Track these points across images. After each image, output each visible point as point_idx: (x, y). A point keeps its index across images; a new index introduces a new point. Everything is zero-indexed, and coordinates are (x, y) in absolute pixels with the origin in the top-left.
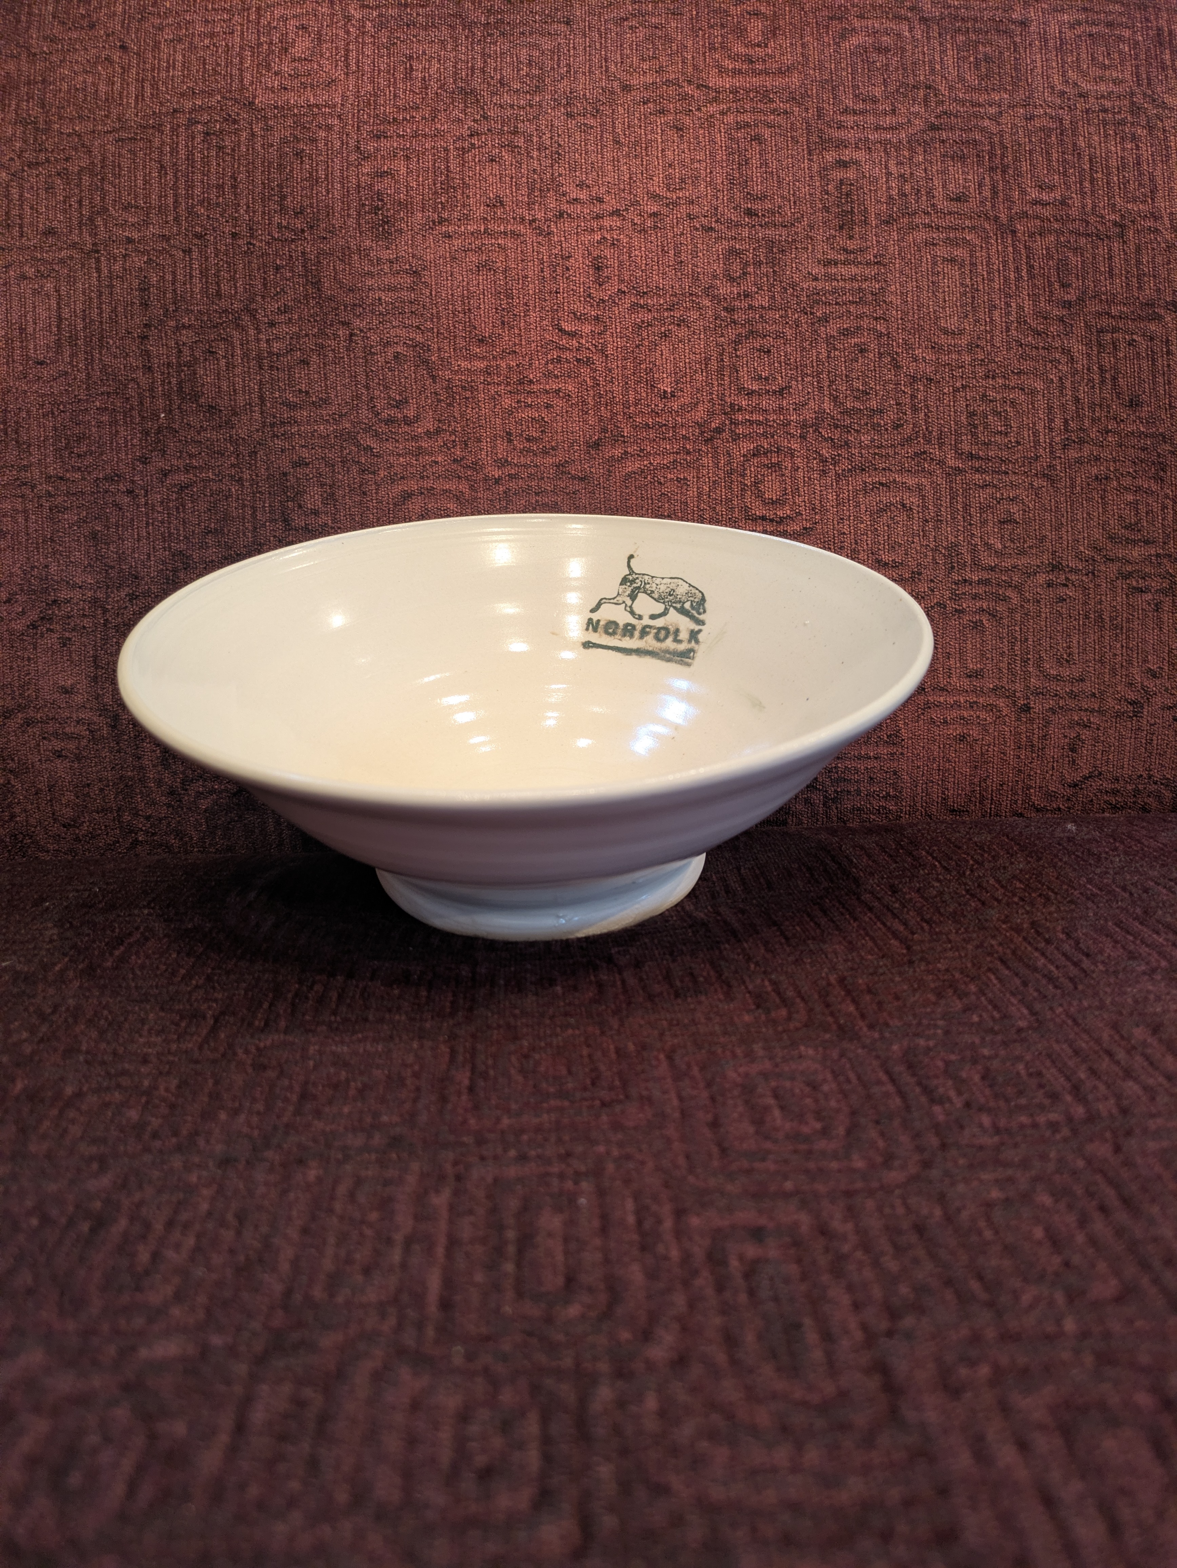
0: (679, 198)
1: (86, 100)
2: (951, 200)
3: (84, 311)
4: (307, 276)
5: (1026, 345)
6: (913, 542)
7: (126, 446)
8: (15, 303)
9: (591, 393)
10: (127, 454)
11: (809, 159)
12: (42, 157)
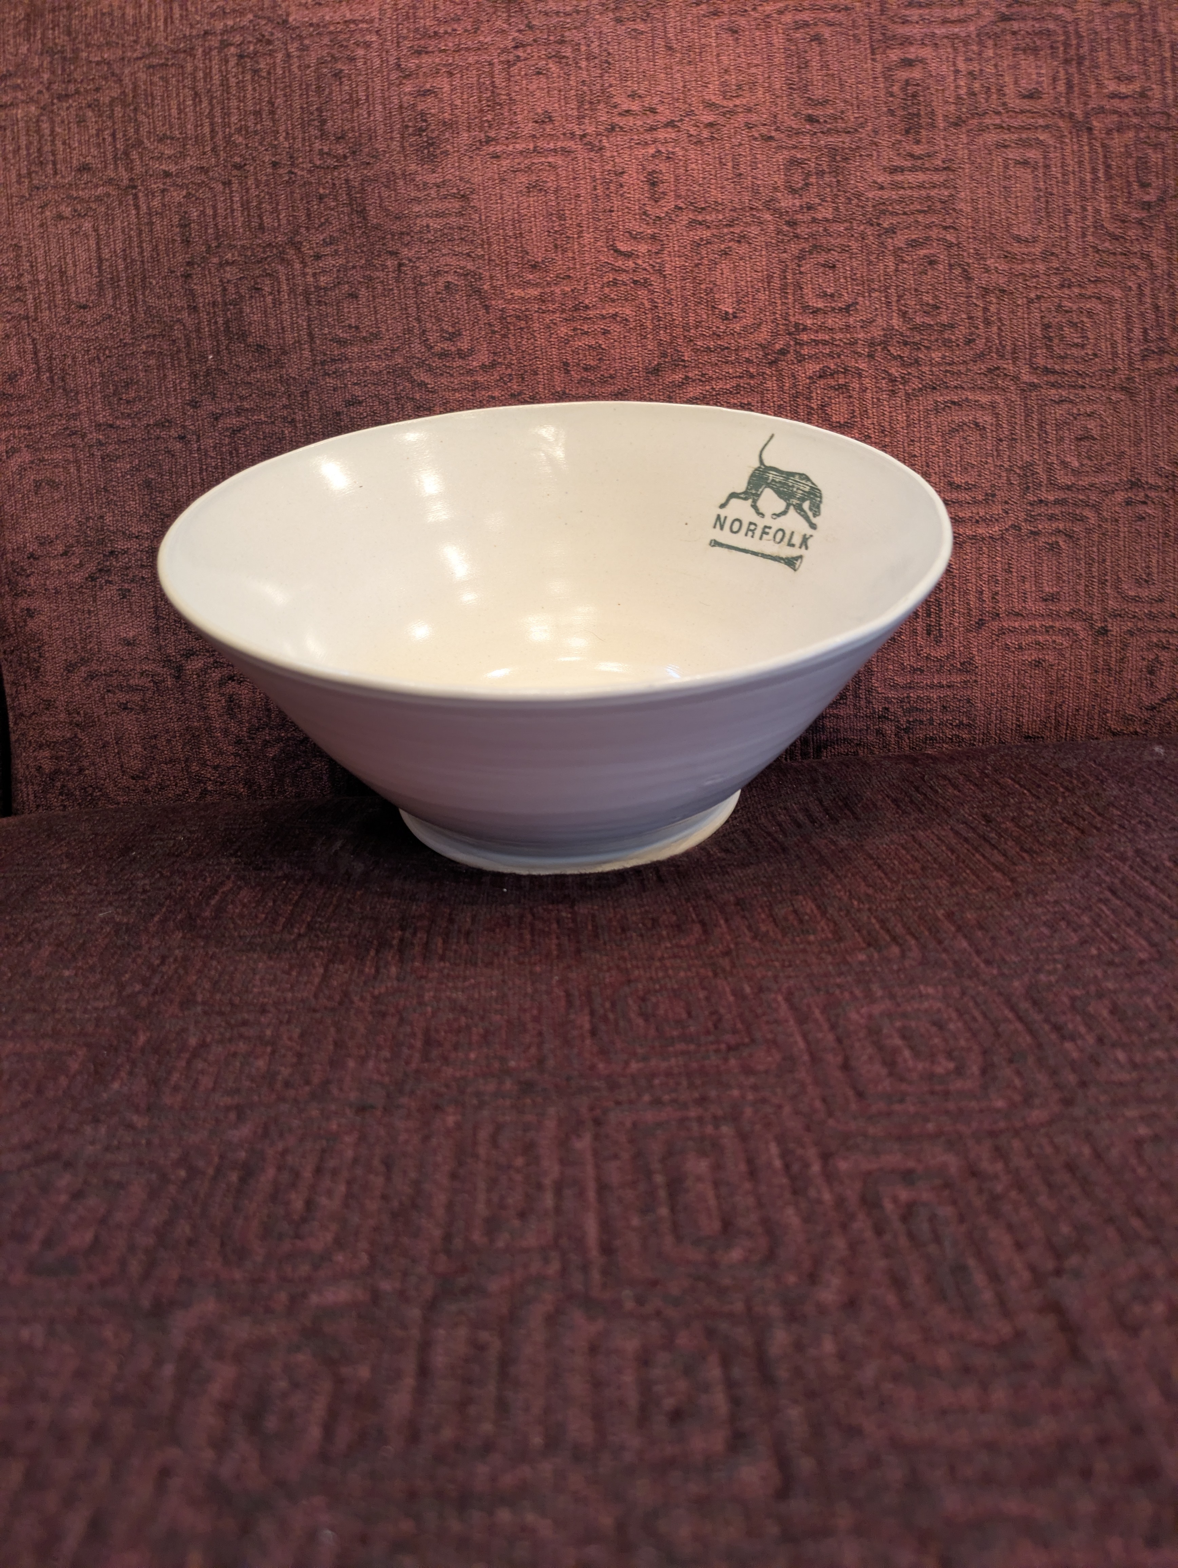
0: (736, 106)
1: (113, 24)
2: (1024, 97)
3: (124, 250)
4: (351, 204)
5: (1104, 252)
6: (987, 463)
7: (175, 390)
8: (53, 245)
9: (649, 316)
10: (176, 399)
11: (873, 60)
12: (72, 88)
